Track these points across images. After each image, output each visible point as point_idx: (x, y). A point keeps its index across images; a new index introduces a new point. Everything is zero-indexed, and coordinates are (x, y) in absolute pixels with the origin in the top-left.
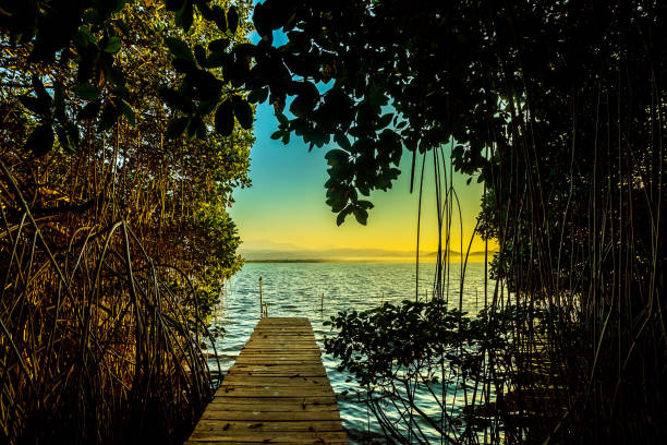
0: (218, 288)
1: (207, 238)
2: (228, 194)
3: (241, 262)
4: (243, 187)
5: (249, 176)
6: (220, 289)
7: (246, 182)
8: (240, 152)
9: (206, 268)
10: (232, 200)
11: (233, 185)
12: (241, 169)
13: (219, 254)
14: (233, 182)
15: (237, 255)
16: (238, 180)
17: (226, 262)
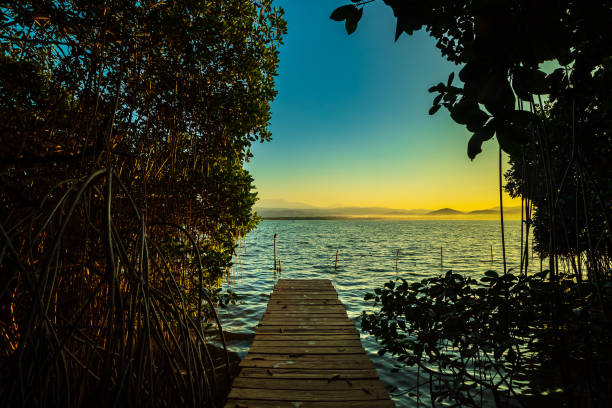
0: (231, 248)
1: (222, 194)
2: (246, 148)
3: (257, 219)
4: (262, 141)
5: (268, 129)
6: (233, 250)
7: (266, 136)
8: (260, 106)
9: (219, 226)
10: (250, 155)
11: (251, 139)
12: (260, 122)
13: (235, 211)
14: (252, 135)
15: (252, 212)
16: (258, 134)
17: (242, 219)
